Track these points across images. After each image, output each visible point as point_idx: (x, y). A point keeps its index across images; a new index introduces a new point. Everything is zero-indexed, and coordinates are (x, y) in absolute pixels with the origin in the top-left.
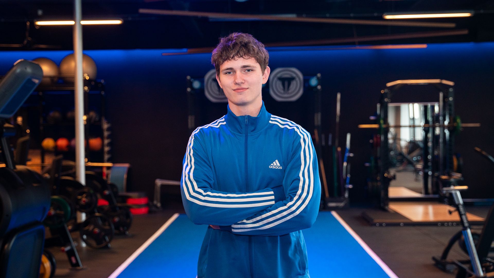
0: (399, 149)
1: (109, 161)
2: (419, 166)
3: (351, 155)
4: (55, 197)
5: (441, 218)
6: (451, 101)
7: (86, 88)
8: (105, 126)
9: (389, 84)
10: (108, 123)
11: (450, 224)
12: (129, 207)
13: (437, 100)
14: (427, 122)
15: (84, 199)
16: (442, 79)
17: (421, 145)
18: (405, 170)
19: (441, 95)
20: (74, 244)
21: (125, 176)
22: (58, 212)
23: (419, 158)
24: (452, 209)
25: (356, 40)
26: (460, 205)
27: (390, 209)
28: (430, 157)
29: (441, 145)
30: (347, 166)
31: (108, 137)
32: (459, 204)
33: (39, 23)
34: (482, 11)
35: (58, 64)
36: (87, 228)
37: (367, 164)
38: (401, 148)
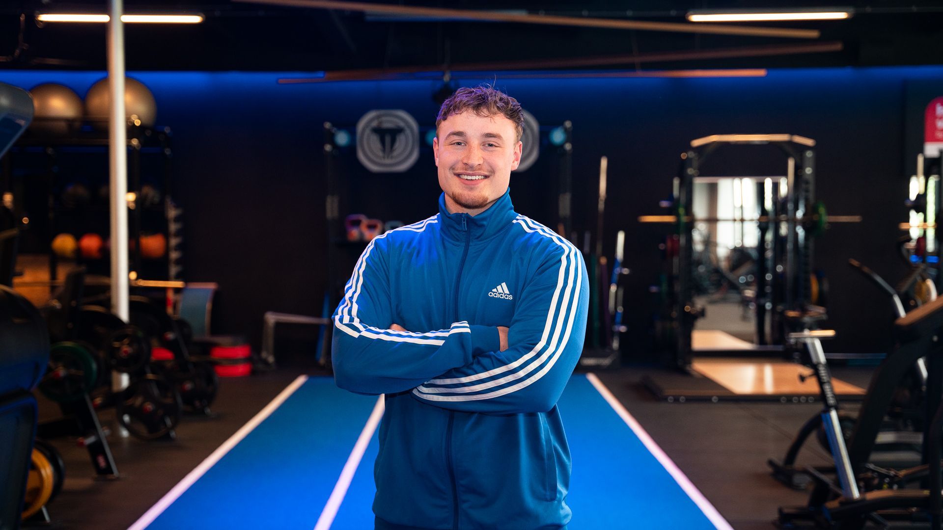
0: (715, 262)
1: (177, 278)
2: (749, 293)
3: (626, 271)
4: (69, 344)
5: (786, 389)
6: (809, 175)
7: (135, 142)
8: (172, 213)
9: (697, 143)
10: (177, 207)
11: (803, 399)
12: (214, 364)
13: (785, 174)
14: (764, 212)
15: (126, 349)
16: (792, 133)
17: (754, 254)
18: (724, 300)
19: (791, 164)
20: (104, 432)
21: (208, 306)
22: (73, 371)
23: (751, 278)
24: (806, 371)
25: (637, 60)
26: (821, 365)
27: (694, 370)
28: (769, 277)
29: (790, 256)
30: (616, 292)
31: (178, 234)
32: (819, 363)
33: (45, 18)
34: (869, 9)
35: (81, 96)
36: (130, 402)
37: (654, 289)
38: (718, 260)
